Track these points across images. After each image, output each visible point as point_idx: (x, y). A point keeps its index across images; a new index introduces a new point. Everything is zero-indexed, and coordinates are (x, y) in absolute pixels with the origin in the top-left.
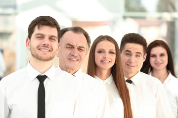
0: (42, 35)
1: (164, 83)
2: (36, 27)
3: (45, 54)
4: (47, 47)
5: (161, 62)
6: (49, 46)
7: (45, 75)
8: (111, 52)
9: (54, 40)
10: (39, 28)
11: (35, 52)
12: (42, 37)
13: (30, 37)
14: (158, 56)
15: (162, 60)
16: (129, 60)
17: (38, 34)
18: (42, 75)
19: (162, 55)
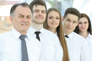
1: (86, 39)
4: (41, 16)
5: (85, 27)
6: (42, 16)
7: (39, 32)
8: (57, 18)
11: (34, 19)
12: (37, 11)
14: (83, 23)
15: (85, 26)
16: (69, 24)
17: (35, 10)
19: (85, 23)
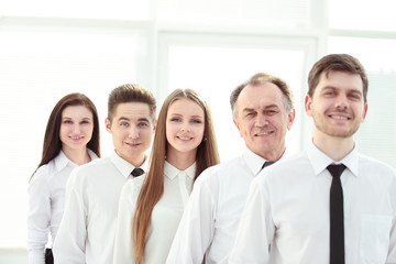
0: (333, 88)
2: (323, 75)
3: (339, 124)
9: (357, 97)
10: (327, 76)
13: (311, 93)
18: (337, 163)
